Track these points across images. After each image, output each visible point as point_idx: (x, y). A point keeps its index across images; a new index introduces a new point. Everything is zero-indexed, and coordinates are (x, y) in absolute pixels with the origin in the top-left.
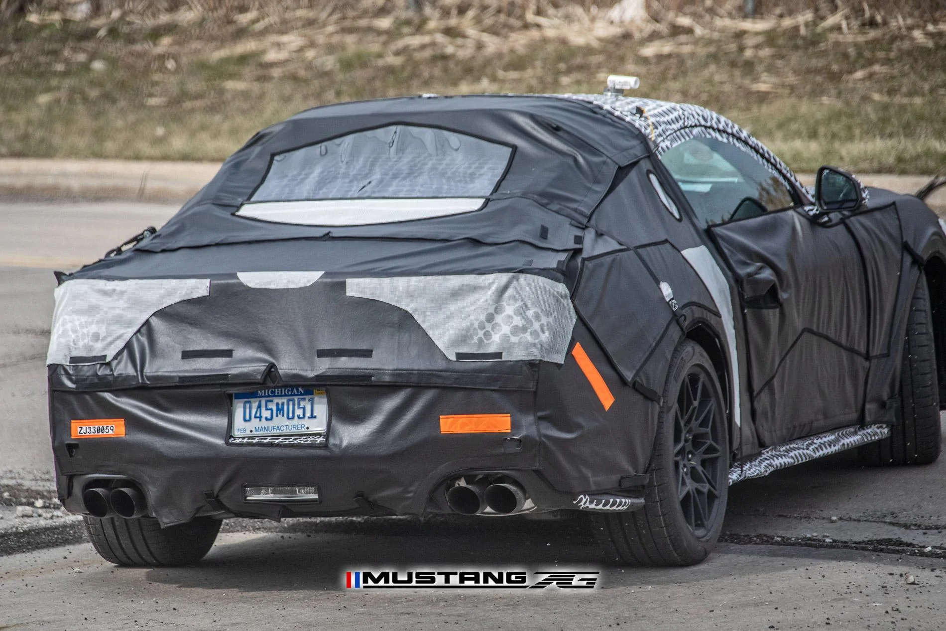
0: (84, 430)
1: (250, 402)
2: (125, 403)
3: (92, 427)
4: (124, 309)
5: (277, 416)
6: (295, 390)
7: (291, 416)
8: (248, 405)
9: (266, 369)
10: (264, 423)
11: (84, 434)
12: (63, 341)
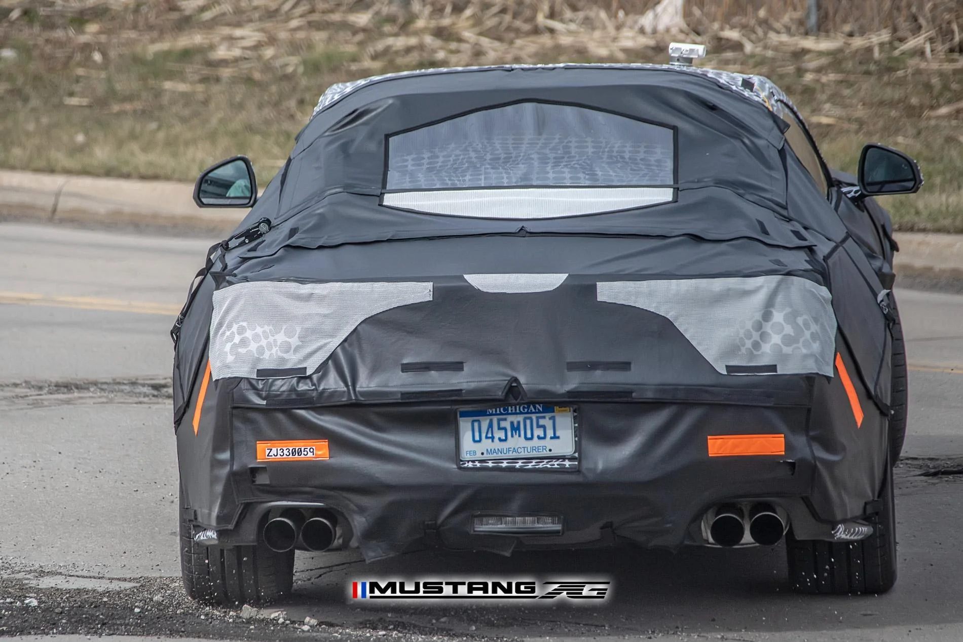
0: (274, 451)
1: (479, 421)
2: (328, 422)
3: (285, 449)
4: (325, 316)
5: (512, 436)
6: (531, 407)
7: (529, 435)
8: (476, 424)
9: (508, 383)
10: (497, 445)
11: (273, 457)
12: (242, 350)
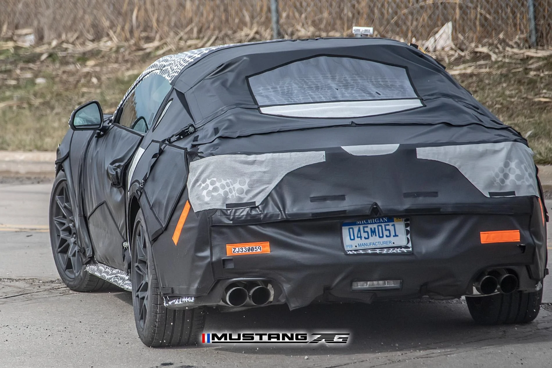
1: (352, 228)
2: (269, 231)
4: (264, 172)
5: (372, 236)
6: (381, 219)
7: (381, 235)
8: (351, 230)
9: (371, 206)
10: (364, 241)
11: (237, 253)
12: (215, 194)
